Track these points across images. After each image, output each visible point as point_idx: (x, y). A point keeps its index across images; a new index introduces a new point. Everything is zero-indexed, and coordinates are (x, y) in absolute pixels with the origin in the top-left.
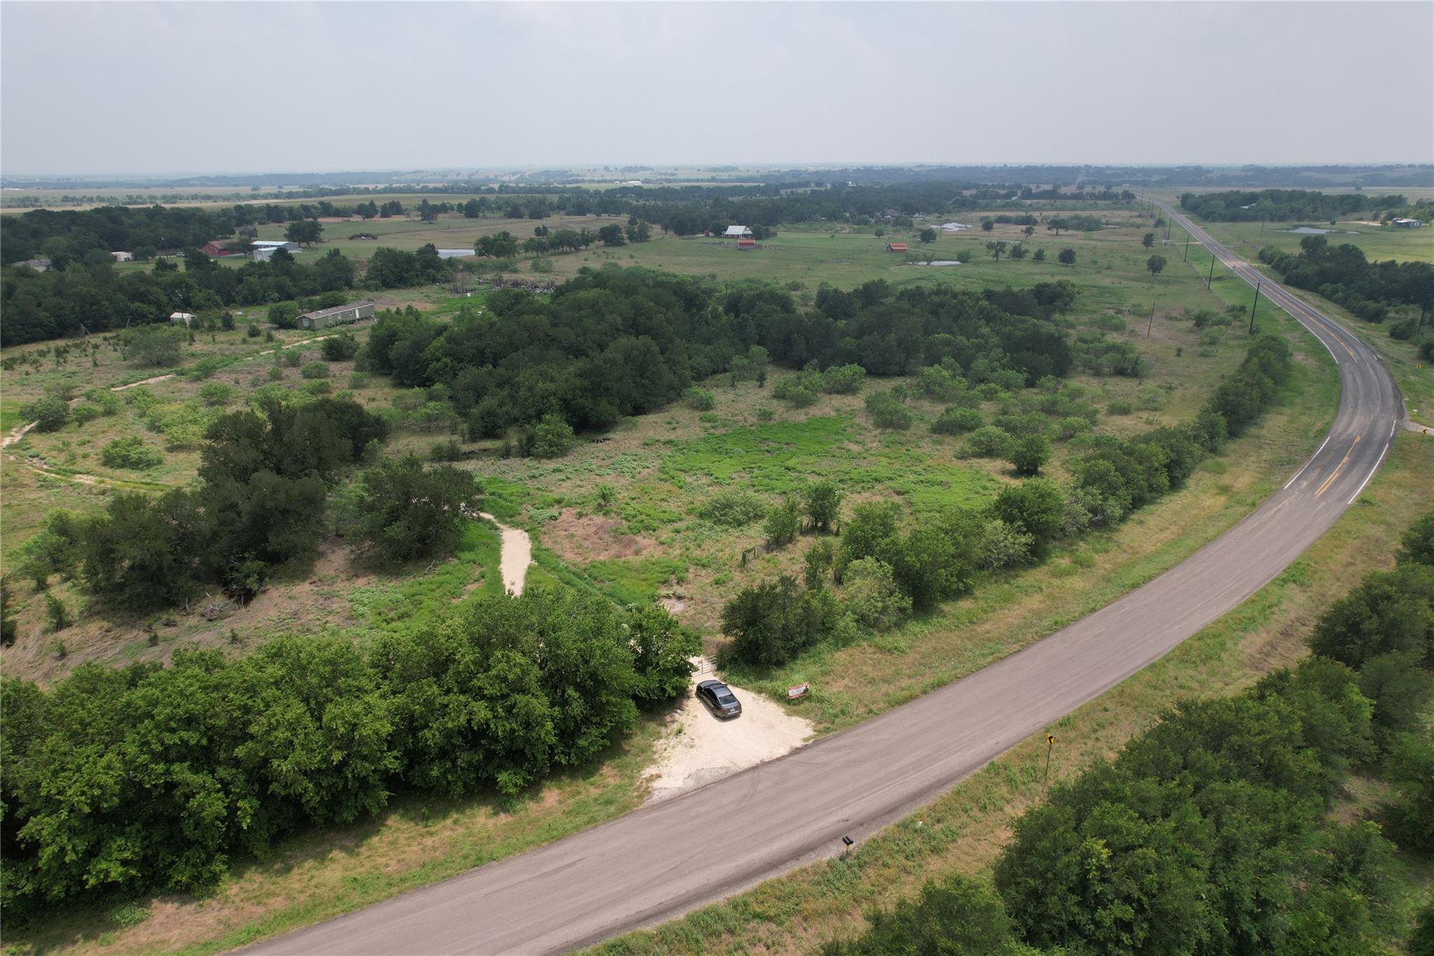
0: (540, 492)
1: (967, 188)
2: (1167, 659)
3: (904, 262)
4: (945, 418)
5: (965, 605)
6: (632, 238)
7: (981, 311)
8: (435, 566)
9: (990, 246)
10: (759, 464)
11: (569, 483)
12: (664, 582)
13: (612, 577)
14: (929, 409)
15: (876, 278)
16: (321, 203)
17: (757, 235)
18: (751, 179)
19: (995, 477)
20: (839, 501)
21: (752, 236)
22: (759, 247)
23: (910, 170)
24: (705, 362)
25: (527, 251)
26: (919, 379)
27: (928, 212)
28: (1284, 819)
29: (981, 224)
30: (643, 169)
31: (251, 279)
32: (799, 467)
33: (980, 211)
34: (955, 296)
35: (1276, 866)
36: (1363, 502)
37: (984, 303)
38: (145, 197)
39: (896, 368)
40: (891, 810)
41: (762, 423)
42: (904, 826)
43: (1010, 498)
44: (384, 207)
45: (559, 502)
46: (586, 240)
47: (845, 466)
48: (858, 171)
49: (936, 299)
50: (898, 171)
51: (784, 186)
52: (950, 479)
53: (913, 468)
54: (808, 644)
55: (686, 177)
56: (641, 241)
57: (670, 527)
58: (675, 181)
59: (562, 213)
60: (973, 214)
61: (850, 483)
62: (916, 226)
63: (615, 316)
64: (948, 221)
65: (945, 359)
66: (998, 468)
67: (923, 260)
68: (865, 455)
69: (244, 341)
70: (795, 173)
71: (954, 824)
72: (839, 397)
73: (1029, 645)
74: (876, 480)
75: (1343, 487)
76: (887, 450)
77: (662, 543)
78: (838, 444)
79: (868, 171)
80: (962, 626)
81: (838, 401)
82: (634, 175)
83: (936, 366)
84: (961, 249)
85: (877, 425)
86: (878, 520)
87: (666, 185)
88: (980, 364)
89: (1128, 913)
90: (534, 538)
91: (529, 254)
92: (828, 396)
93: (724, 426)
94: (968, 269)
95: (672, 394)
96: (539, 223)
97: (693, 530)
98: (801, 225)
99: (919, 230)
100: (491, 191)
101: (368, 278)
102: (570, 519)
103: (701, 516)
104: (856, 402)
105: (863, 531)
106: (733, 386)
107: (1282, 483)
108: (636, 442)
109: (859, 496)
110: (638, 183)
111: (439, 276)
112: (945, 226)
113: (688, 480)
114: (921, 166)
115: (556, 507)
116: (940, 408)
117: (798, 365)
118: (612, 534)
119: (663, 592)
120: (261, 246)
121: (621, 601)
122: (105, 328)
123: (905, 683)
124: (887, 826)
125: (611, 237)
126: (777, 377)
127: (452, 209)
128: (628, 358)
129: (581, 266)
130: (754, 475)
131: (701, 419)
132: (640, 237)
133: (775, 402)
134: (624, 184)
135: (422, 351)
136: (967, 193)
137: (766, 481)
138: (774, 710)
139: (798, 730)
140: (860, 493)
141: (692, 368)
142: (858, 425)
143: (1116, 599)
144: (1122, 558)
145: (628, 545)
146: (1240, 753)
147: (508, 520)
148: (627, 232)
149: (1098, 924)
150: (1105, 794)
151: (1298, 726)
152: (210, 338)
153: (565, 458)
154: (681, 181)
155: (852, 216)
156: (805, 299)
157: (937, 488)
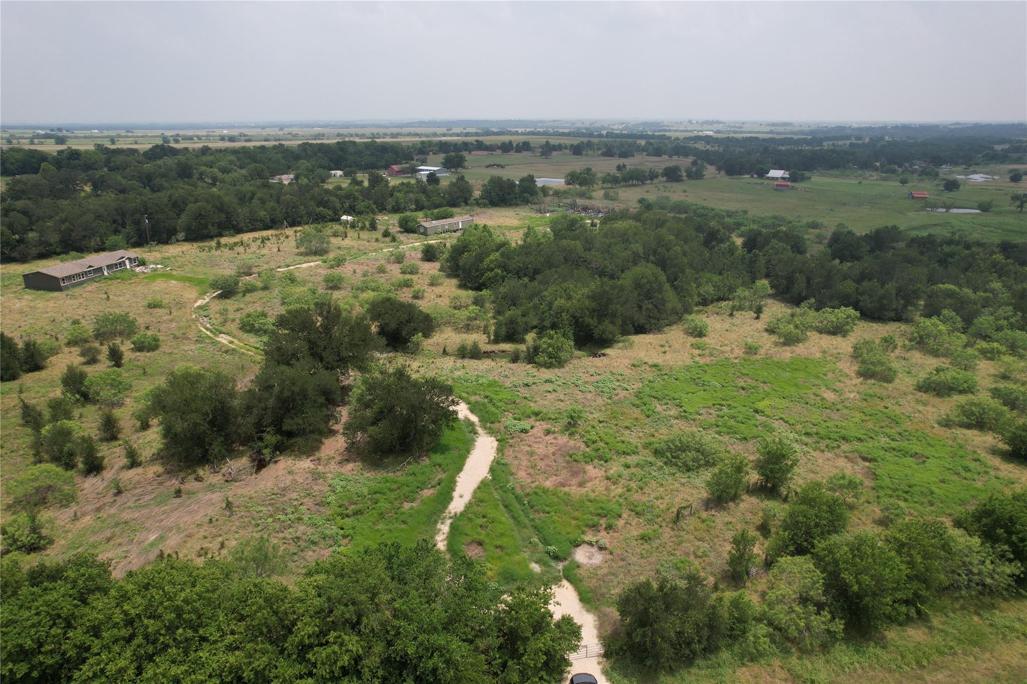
0: (525, 401)
1: (1000, 142)
3: (923, 208)
4: (934, 378)
5: (915, 634)
6: (690, 176)
7: (994, 265)
8: (409, 463)
9: (1015, 198)
10: (729, 403)
11: (554, 395)
12: (593, 526)
13: (547, 509)
14: (920, 361)
15: (890, 224)
16: (477, 141)
17: (793, 178)
18: (802, 132)
19: (983, 455)
20: (792, 466)
21: (789, 179)
22: (793, 188)
23: (945, 127)
24: (711, 290)
25: (604, 182)
26: (913, 328)
27: (954, 163)
29: (1009, 176)
30: (718, 122)
31: (398, 194)
32: (768, 411)
33: (1010, 164)
34: (968, 246)
37: (999, 257)
38: (381, 133)
39: (892, 314)
41: (747, 356)
43: (993, 511)
44: (518, 145)
45: (536, 414)
46: (653, 176)
47: (816, 416)
48: (896, 127)
49: (947, 249)
50: (936, 127)
51: (827, 139)
52: (929, 452)
53: (887, 430)
54: (710, 649)
55: (749, 129)
56: (697, 179)
57: (622, 460)
58: (741, 132)
59: (644, 154)
60: (1002, 166)
61: (815, 438)
62: (941, 176)
63: (638, 245)
64: (975, 172)
65: (945, 312)
66: (988, 445)
67: (942, 207)
68: (839, 407)
69: (377, 240)
70: (841, 128)
72: (829, 337)
74: (844, 438)
76: (864, 405)
77: (608, 479)
78: (814, 390)
79: (905, 128)
80: (906, 667)
81: (827, 341)
82: (710, 127)
83: (935, 320)
84: (985, 198)
85: (860, 374)
86: (825, 508)
87: (731, 135)
88: (984, 320)
90: (500, 450)
91: (605, 185)
92: (818, 335)
93: (711, 355)
94: (991, 219)
95: (674, 318)
96: (622, 161)
97: (642, 468)
98: (835, 172)
99: (944, 179)
100: (600, 136)
101: (482, 197)
102: (539, 435)
103: (656, 453)
104: (844, 345)
105: (805, 516)
106: (731, 315)
108: (627, 362)
109: (820, 454)
110: (710, 133)
111: (530, 199)
112: (971, 176)
113: (659, 408)
114: (957, 124)
115: (533, 418)
116: (932, 363)
117: (796, 301)
118: (568, 458)
119: (588, 537)
120: (423, 170)
121: (545, 540)
122: (299, 224)
125: (672, 175)
126: (775, 310)
127: (566, 148)
128: (638, 285)
129: (640, 197)
130: (721, 413)
131: (692, 345)
132: (696, 175)
133: (765, 335)
134: (701, 134)
135: (482, 261)
136: (998, 148)
137: (732, 422)
140: (823, 451)
141: (699, 295)
142: (841, 371)
145: (574, 474)
147: (488, 425)
148: (686, 171)
152: (356, 235)
153: (562, 370)
154: (745, 132)
155: (881, 166)
156: (820, 239)
157: (909, 461)
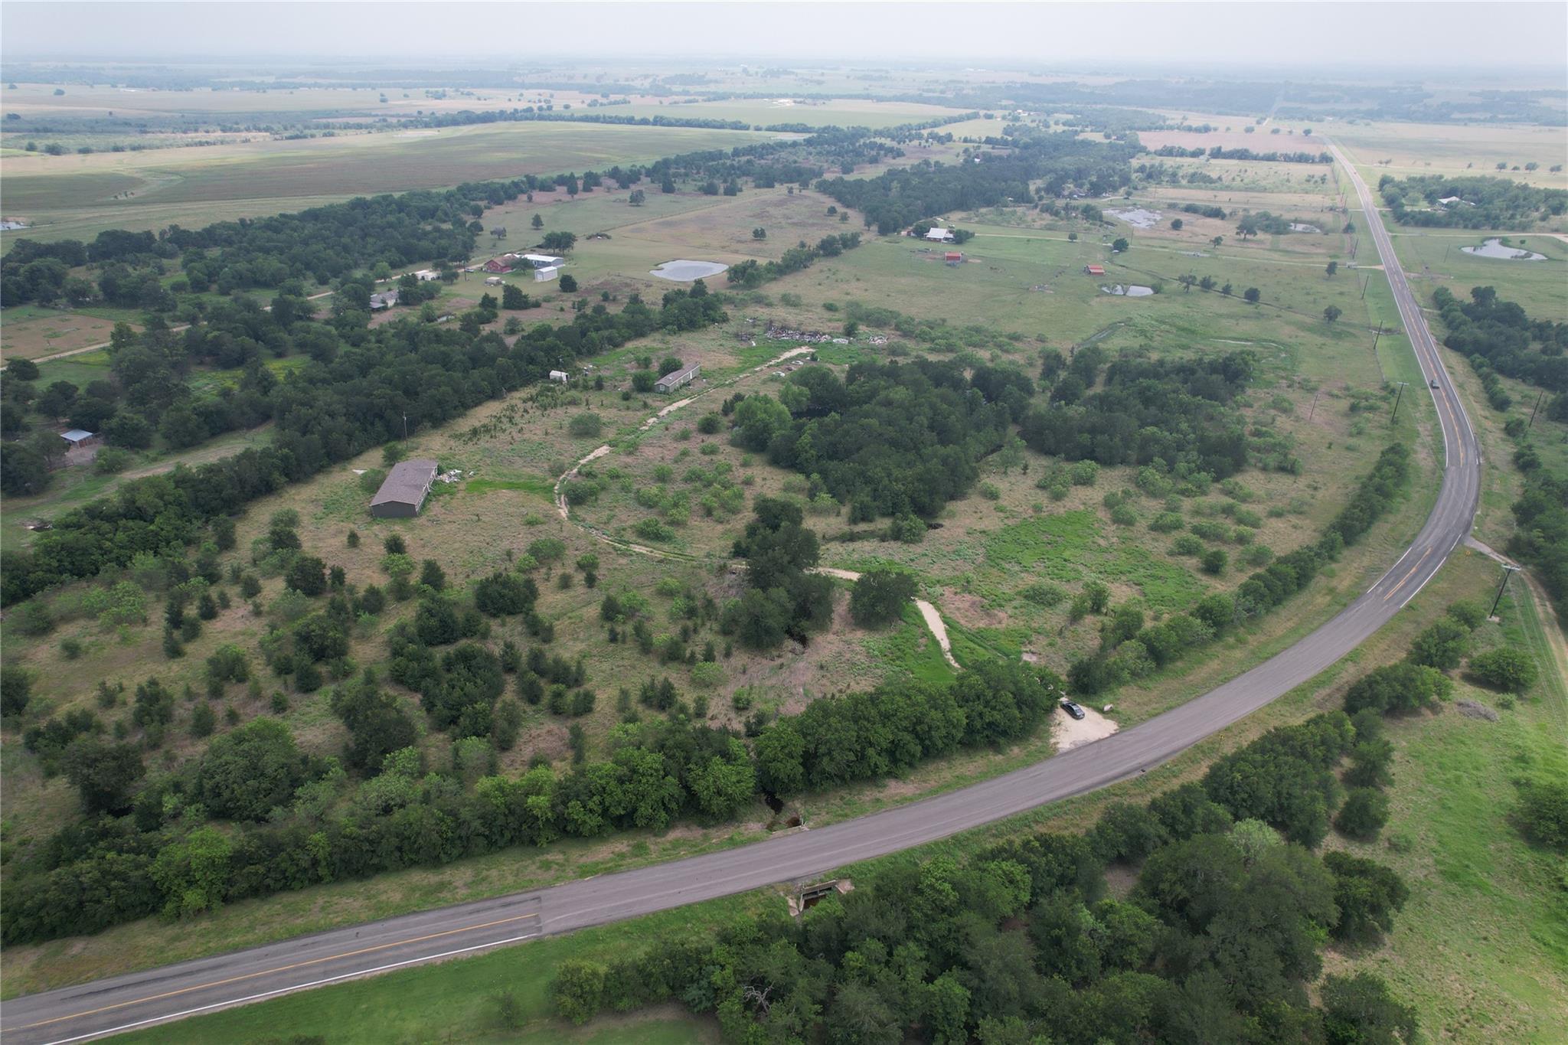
0: (924, 573)
2: (1277, 701)
3: (1102, 290)
4: (1158, 518)
6: (845, 246)
8: (895, 626)
10: (1047, 555)
12: (1023, 643)
14: (1148, 505)
17: (957, 239)
19: (1193, 573)
20: (1104, 594)
21: (953, 240)
22: (965, 259)
25: (768, 273)
26: (1135, 472)
28: (1301, 769)
29: (1170, 215)
33: (1168, 185)
35: (1296, 783)
36: (1409, 607)
39: (1119, 459)
40: (1156, 761)
41: (1037, 515)
42: (1162, 767)
43: (1205, 606)
44: (583, 179)
45: (938, 581)
47: (1100, 558)
52: (1168, 574)
53: (1143, 564)
56: (853, 247)
57: (1010, 604)
60: (1161, 192)
61: (1106, 574)
64: (1136, 205)
65: (1156, 459)
66: (1195, 565)
68: (1110, 549)
71: (1182, 767)
72: (1083, 489)
73: (1212, 690)
74: (1121, 572)
75: (1403, 594)
76: (1124, 546)
77: (1011, 616)
78: (1091, 538)
81: (1082, 493)
83: (1150, 467)
84: (1155, 266)
85: (1114, 521)
89: (1246, 796)
90: (938, 609)
92: (1075, 488)
93: (1012, 515)
94: (1162, 306)
95: (968, 483)
97: (1024, 608)
102: (950, 595)
103: (1026, 597)
104: (1095, 494)
106: (1005, 472)
107: (1368, 587)
108: (961, 530)
109: (1114, 585)
115: (939, 585)
116: (1155, 505)
119: (1023, 649)
122: (515, 388)
123: (1154, 705)
124: (1156, 767)
125: (829, 248)
126: (1037, 463)
131: (995, 508)
132: (852, 243)
133: (1039, 492)
137: (1055, 570)
138: (1097, 716)
139: (1109, 727)
140: (1112, 582)
141: (974, 455)
142: (1101, 519)
143: (1256, 666)
144: (1263, 639)
145: (993, 616)
146: (1292, 747)
147: (915, 593)
148: (842, 241)
149: (1235, 800)
150: (1243, 759)
151: (1318, 738)
157: (1159, 582)
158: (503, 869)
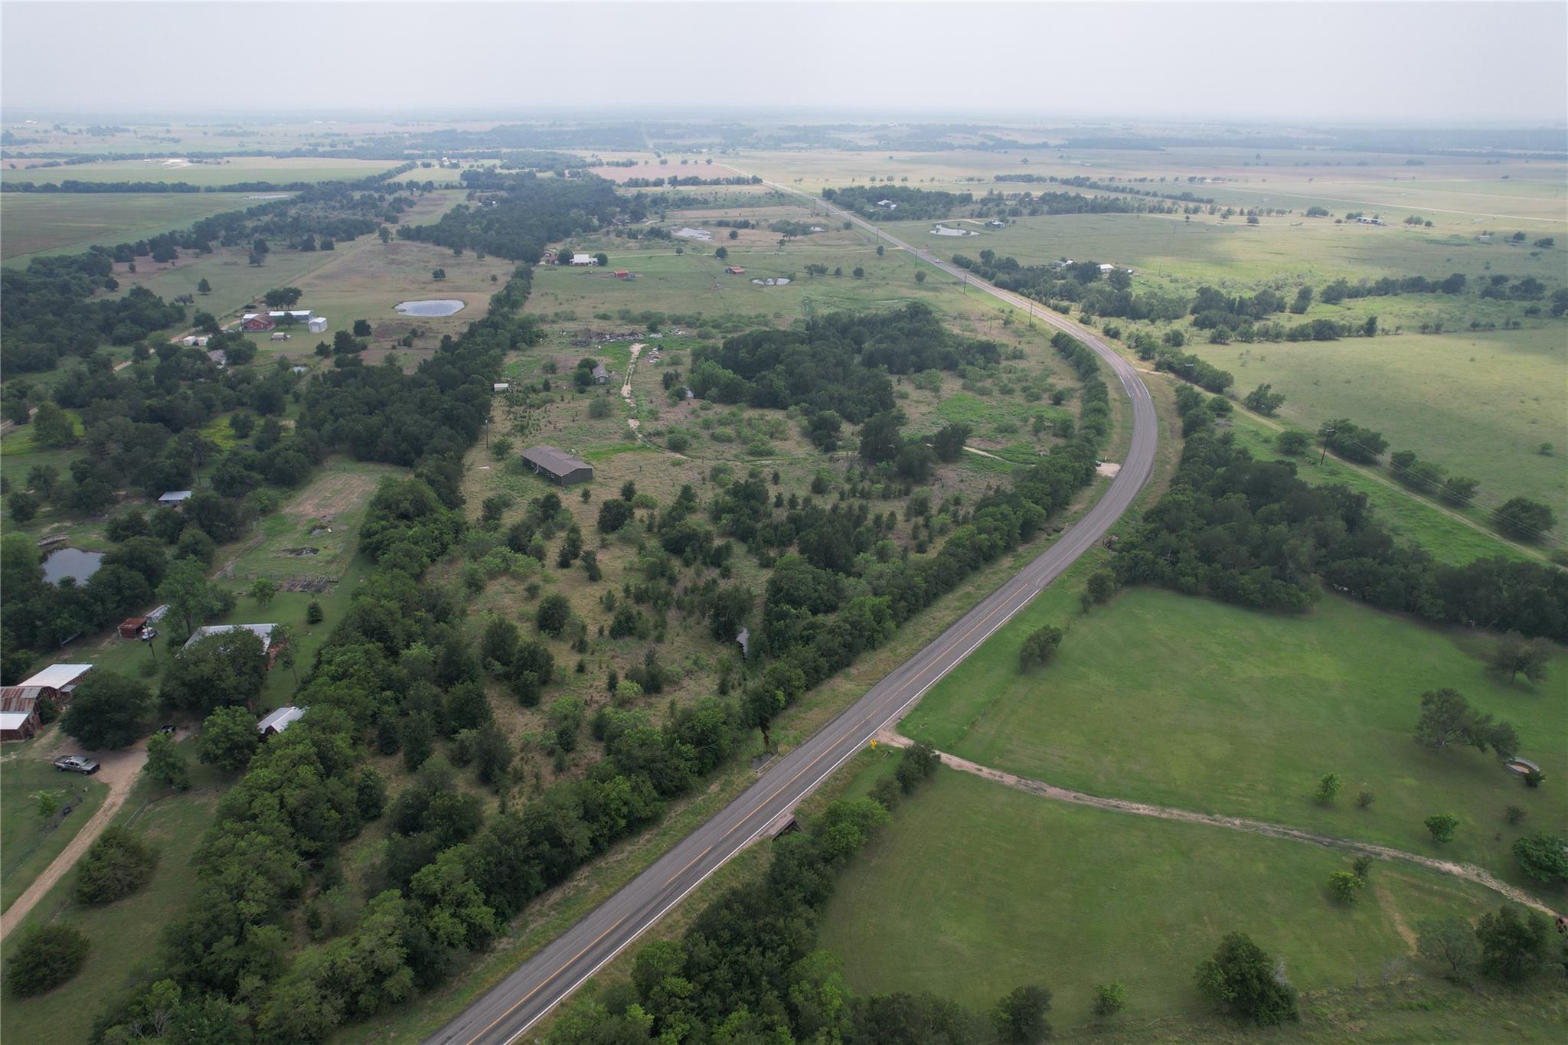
158: (987, 577)
